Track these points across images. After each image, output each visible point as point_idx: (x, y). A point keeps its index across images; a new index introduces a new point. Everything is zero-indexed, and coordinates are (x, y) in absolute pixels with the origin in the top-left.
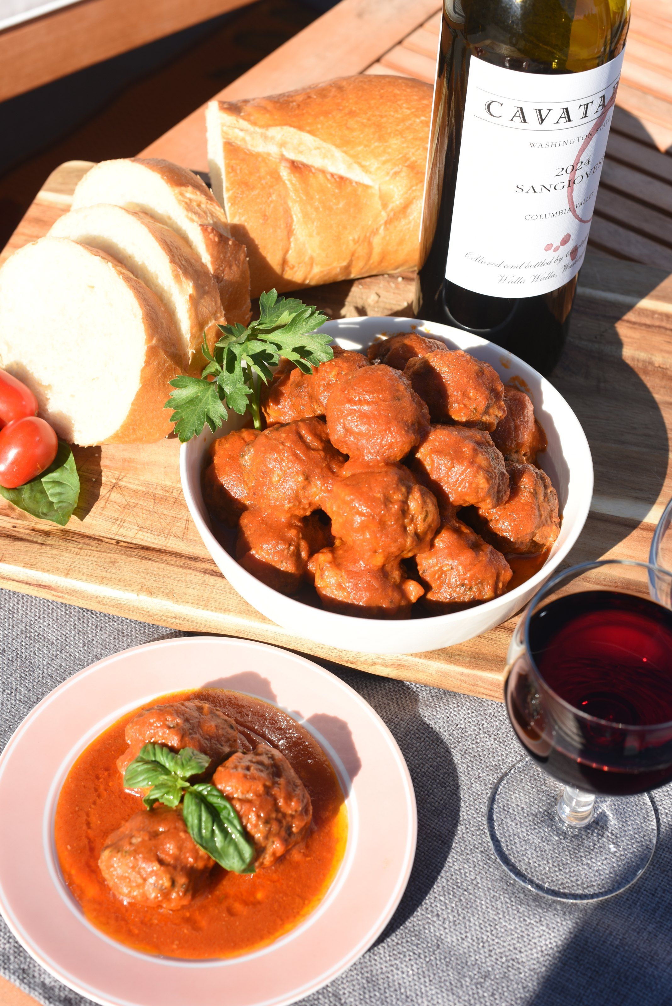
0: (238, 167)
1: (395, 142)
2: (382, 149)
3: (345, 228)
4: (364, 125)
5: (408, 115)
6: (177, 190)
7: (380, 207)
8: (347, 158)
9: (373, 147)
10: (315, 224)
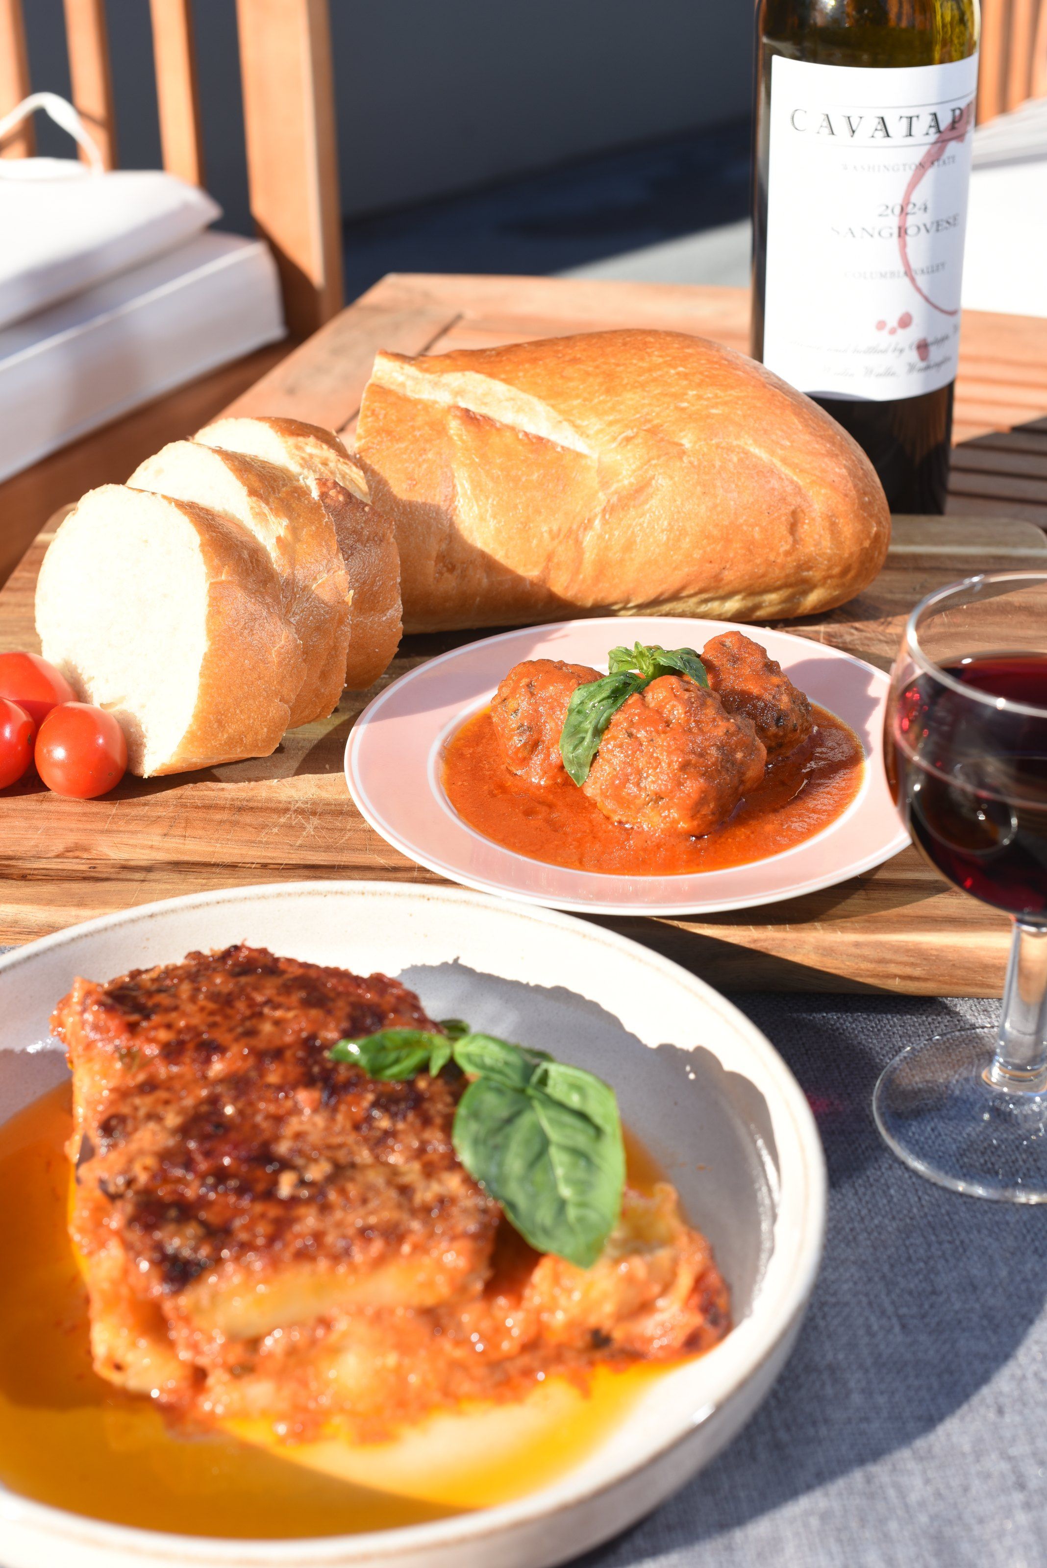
0: (383, 412)
1: (631, 398)
2: (609, 404)
3: (538, 512)
4: (588, 374)
5: (660, 364)
6: (292, 441)
7: (596, 485)
8: (553, 413)
9: (596, 400)
10: (490, 501)
